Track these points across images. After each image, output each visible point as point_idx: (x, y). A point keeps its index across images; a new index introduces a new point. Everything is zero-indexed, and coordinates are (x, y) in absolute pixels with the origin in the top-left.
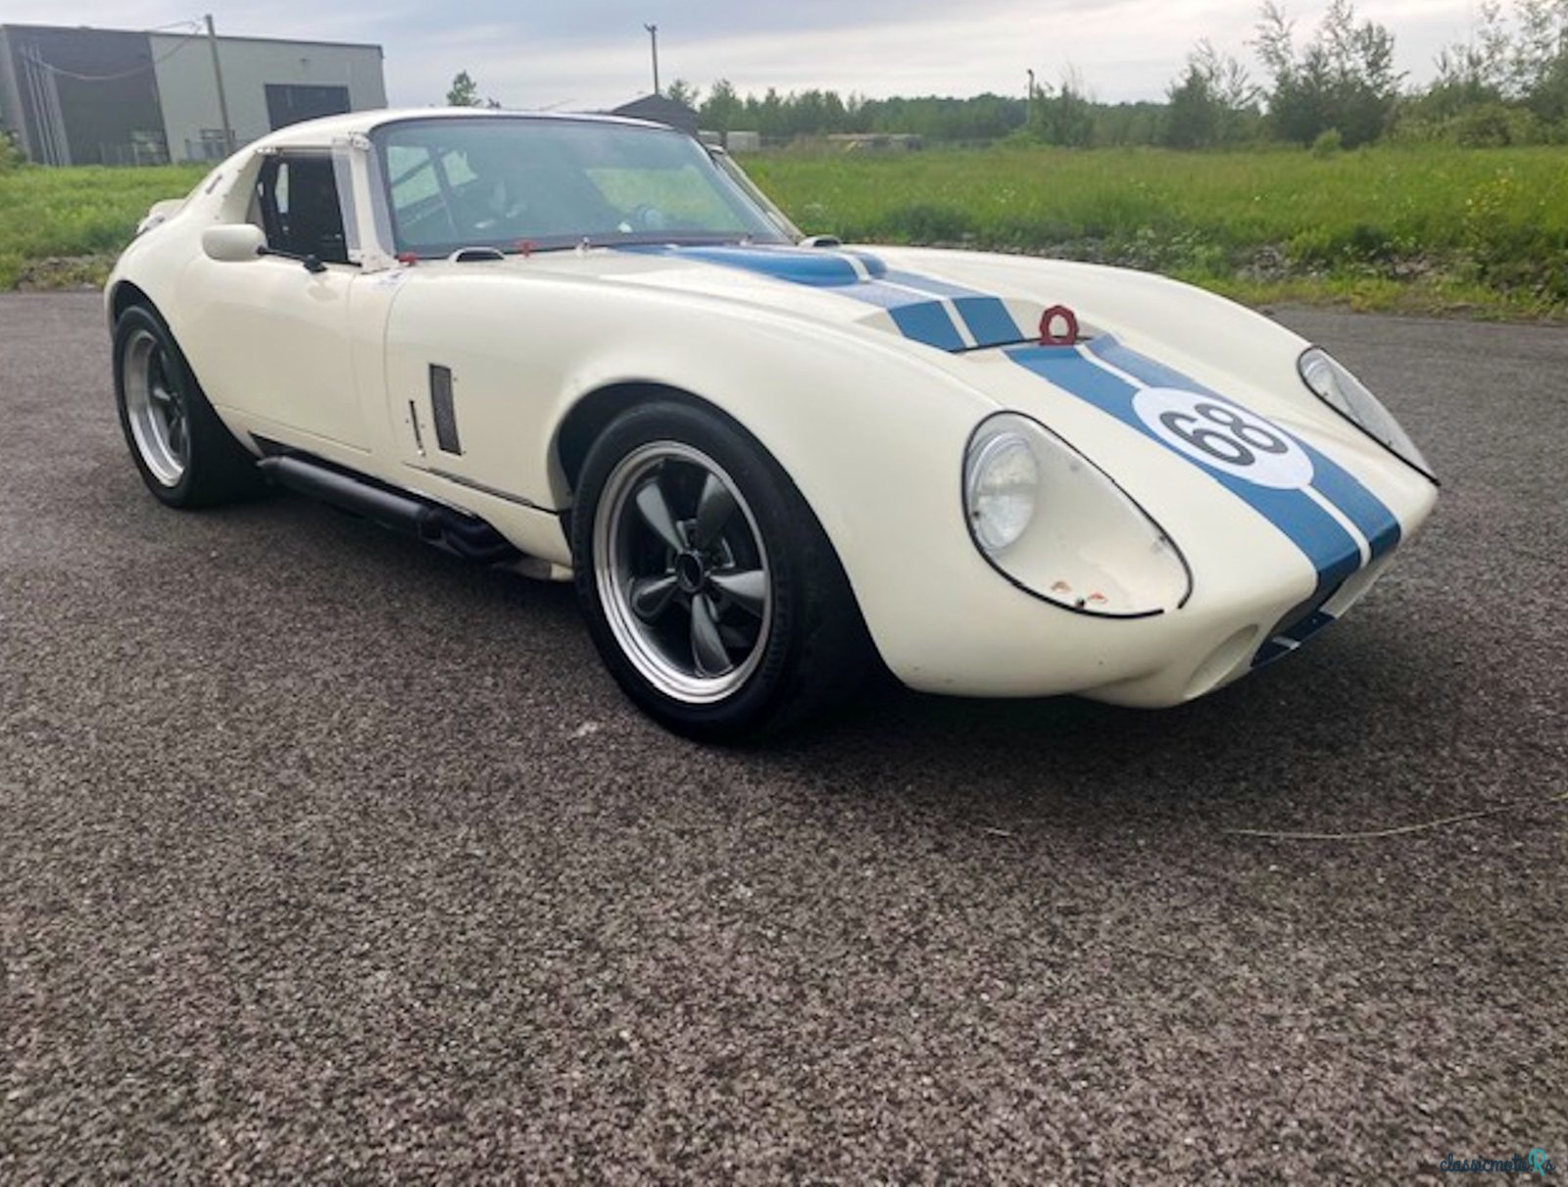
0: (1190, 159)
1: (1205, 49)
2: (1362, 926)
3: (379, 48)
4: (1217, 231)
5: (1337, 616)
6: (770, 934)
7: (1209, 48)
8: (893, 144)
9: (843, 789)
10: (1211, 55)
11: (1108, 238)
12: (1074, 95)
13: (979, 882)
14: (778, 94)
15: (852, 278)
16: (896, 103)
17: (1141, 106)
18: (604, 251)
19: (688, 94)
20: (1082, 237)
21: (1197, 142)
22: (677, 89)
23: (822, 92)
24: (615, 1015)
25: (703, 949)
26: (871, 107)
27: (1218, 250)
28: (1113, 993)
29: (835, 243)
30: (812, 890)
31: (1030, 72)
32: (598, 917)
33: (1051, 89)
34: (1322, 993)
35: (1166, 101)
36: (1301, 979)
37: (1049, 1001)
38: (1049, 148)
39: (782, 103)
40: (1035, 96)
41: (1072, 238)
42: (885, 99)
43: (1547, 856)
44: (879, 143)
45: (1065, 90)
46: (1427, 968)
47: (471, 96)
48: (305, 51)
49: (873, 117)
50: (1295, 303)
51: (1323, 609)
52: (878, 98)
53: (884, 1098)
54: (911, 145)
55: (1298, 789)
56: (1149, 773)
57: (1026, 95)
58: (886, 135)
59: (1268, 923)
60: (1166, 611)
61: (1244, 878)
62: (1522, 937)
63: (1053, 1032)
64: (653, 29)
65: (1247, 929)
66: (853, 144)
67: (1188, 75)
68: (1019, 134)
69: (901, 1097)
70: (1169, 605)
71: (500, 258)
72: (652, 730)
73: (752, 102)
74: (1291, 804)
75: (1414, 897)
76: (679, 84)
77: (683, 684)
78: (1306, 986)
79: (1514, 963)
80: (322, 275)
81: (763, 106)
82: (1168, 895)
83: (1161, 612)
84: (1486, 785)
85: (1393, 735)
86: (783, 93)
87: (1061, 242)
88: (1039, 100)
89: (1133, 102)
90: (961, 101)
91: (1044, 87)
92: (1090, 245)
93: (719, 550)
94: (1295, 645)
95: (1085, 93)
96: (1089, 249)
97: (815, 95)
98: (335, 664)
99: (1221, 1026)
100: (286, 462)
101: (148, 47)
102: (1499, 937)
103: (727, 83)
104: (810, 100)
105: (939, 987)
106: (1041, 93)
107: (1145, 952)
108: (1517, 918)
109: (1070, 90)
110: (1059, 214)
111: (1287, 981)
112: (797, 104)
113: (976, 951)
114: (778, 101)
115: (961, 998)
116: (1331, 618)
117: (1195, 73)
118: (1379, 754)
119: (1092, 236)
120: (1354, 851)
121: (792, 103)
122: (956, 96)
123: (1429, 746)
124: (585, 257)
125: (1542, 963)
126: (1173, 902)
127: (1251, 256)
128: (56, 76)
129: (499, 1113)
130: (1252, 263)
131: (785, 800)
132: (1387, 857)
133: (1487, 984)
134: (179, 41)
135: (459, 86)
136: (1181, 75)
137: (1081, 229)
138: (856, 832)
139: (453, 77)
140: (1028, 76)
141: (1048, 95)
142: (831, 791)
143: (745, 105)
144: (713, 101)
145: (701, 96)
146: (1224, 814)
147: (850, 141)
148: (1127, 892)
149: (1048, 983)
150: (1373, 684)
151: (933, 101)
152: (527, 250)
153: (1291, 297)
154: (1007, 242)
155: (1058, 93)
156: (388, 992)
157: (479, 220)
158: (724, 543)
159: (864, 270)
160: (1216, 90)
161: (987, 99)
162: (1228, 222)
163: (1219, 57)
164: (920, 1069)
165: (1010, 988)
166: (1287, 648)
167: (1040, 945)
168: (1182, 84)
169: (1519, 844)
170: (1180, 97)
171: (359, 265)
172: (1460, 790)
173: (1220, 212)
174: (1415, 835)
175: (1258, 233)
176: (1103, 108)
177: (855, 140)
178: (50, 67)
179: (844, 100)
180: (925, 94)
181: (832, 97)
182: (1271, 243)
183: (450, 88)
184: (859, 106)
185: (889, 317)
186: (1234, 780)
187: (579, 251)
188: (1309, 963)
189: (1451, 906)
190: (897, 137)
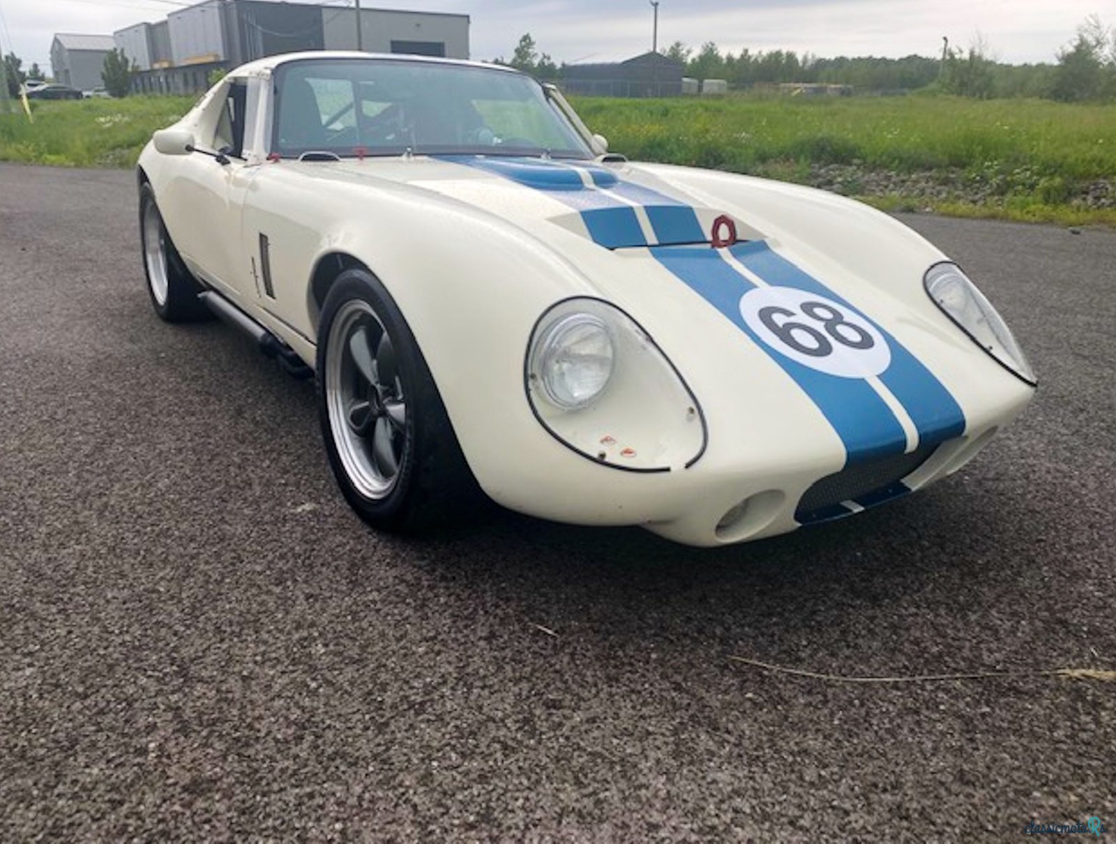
0: (1068, 109)
1: (1093, 22)
2: (791, 759)
3: (468, 17)
4: (1061, 166)
5: (914, 489)
6: (314, 685)
7: (1097, 22)
8: (829, 92)
9: (454, 578)
10: (1098, 27)
11: (968, 168)
12: (980, 57)
13: (500, 668)
14: (750, 53)
15: (579, 185)
16: (841, 61)
17: (1041, 66)
18: (425, 158)
19: (684, 52)
20: (947, 166)
21: (1077, 96)
22: (676, 48)
23: (784, 52)
24: (158, 729)
25: (257, 689)
26: (821, 64)
27: (1058, 181)
28: (538, 782)
29: (623, 160)
30: (370, 656)
31: (945, 39)
32: (204, 651)
33: (961, 51)
34: (713, 813)
35: (1056, 63)
36: (704, 799)
37: (483, 778)
38: (954, 97)
39: (752, 59)
40: (948, 57)
41: (939, 166)
42: (833, 58)
43: (1005, 725)
44: (818, 91)
45: (972, 53)
46: (824, 809)
47: (530, 50)
48: (416, 19)
49: (820, 71)
50: (1105, 227)
51: (903, 481)
52: (827, 57)
53: (296, 834)
54: (844, 93)
55: (819, 630)
56: (703, 599)
57: (939, 56)
58: (825, 84)
59: (711, 743)
60: (673, 469)
61: (714, 700)
62: (932, 795)
63: (464, 805)
64: (656, 5)
65: (690, 744)
66: (798, 91)
67: (1076, 43)
68: (933, 86)
69: (309, 835)
70: (677, 464)
71: (335, 159)
72: (349, 515)
73: (730, 58)
74: (804, 643)
75: (855, 741)
76: (678, 45)
77: (370, 484)
78: (703, 804)
79: (907, 818)
80: (227, 166)
81: (738, 61)
82: (645, 704)
83: (668, 470)
84: (990, 651)
85: (939, 595)
86: (753, 52)
87: (930, 169)
88: (951, 61)
89: (1034, 63)
90: (892, 61)
91: (955, 50)
92: (953, 172)
93: (393, 386)
94: (858, 509)
95: (988, 56)
96: (953, 176)
97: (778, 54)
98: (178, 440)
99: (605, 826)
100: (212, 296)
101: (321, 15)
102: (909, 792)
103: (713, 44)
104: (773, 59)
105: (405, 750)
106: (952, 55)
107: (589, 749)
108: (938, 776)
109: (977, 53)
110: (932, 148)
111: (689, 799)
112: (763, 61)
113: (456, 727)
114: (750, 57)
115: (416, 761)
116: (909, 490)
117: (1083, 42)
118: (913, 610)
119: (956, 166)
120: (830, 691)
121: (760, 60)
122: (889, 57)
123: (964, 609)
124: (410, 162)
125: (933, 823)
126: (645, 711)
127: (1088, 188)
128: (264, 34)
129: (22, 790)
130: (1087, 193)
131: (403, 581)
132: (857, 702)
133: (869, 832)
134: (336, 12)
135: (523, 43)
136: (1070, 42)
137: (946, 160)
138: (437, 615)
139: (520, 37)
140: (943, 42)
141: (957, 57)
142: (443, 578)
143: (725, 62)
144: (700, 57)
145: (693, 53)
146: (740, 643)
147: (796, 89)
148: (611, 695)
149: (491, 763)
150: (950, 548)
151: (870, 61)
152: (361, 155)
153: (1102, 221)
154: (887, 167)
155: (966, 56)
156: (24, 683)
157: (388, 134)
158: (397, 379)
159: (591, 179)
160: (1102, 54)
161: (913, 59)
162: (1071, 160)
163: (1104, 29)
164: (340, 816)
165: (459, 761)
166: (851, 511)
167: (510, 731)
168: (1070, 49)
169: (987, 709)
170: (1067, 59)
171: (246, 160)
172: (966, 653)
173: (1066, 150)
174: (896, 686)
175: (1095, 169)
176: (1009, 68)
177: (801, 88)
178: (260, 28)
179: (800, 57)
180: (864, 55)
181: (791, 56)
182: (1105, 178)
183: (517, 45)
184: (809, 63)
185: (580, 217)
186: (771, 615)
187: (404, 158)
188: (721, 785)
189: (884, 755)
190: (833, 86)
